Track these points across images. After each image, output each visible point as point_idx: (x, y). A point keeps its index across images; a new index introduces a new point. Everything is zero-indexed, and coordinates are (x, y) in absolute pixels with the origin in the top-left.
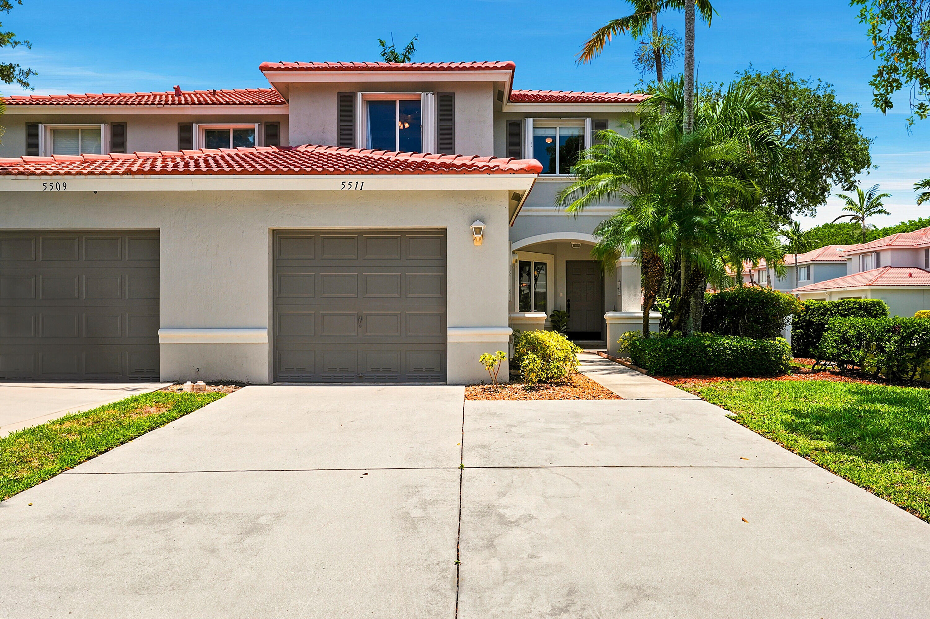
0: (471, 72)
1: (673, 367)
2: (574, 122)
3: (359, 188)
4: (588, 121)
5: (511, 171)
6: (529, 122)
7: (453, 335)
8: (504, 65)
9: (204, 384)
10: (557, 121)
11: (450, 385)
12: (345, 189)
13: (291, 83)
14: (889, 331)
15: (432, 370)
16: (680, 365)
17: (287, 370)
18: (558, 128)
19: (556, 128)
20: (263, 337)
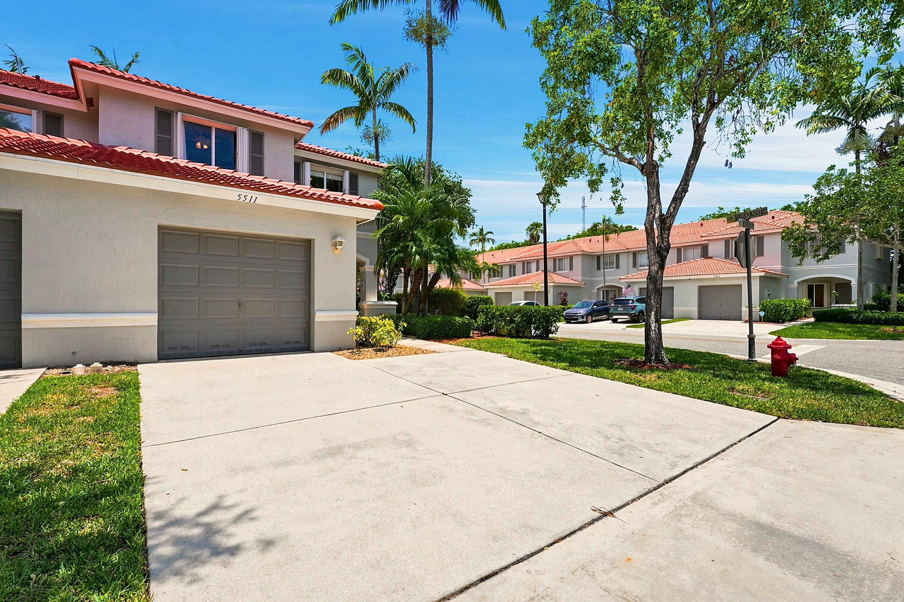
0: (281, 121)
1: (432, 334)
2: (337, 171)
3: (252, 201)
4: (347, 173)
5: (358, 205)
6: (308, 165)
7: (319, 317)
8: (306, 122)
9: (101, 365)
10: (327, 168)
11: (316, 352)
12: (241, 200)
13: (102, 85)
14: (515, 312)
15: (298, 342)
16: (436, 332)
17: (170, 348)
18: (325, 174)
19: (324, 173)
20: (153, 319)
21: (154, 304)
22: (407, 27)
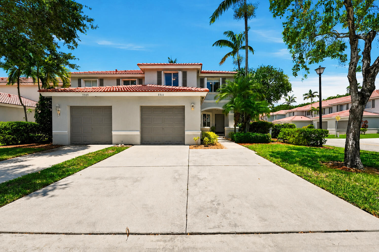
0: (191, 66)
2: (217, 79)
3: (162, 95)
4: (221, 78)
5: (201, 91)
6: (206, 79)
7: (187, 133)
8: (199, 64)
9: (124, 145)
11: (185, 145)
12: (159, 95)
13: (145, 68)
15: (181, 142)
17: (144, 142)
18: (213, 80)
20: (138, 133)
21: (139, 128)
22: (235, 14)
